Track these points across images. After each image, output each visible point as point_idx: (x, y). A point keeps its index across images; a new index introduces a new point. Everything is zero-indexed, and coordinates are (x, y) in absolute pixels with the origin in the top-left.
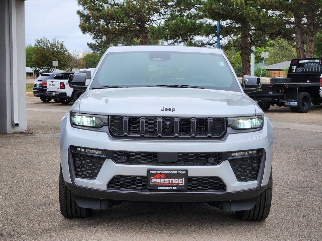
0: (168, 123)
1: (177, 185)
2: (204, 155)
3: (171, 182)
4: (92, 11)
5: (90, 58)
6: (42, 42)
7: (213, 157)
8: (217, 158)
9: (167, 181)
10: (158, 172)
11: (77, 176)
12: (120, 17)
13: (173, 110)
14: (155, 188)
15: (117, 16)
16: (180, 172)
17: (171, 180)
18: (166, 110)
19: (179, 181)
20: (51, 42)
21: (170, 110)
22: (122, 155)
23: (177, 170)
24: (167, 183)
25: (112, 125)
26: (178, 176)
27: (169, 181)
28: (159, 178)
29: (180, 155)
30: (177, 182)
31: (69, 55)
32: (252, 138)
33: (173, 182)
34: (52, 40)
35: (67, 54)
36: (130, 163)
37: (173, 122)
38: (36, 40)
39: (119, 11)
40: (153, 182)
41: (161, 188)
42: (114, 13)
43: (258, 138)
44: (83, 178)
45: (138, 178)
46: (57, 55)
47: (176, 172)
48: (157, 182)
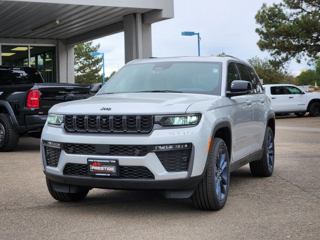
0: (104, 120)
1: (110, 172)
2: (132, 147)
3: (105, 170)
4: (268, 28)
5: (306, 75)
6: (254, 61)
7: (139, 149)
8: (143, 150)
9: (102, 168)
10: (95, 161)
11: (48, 164)
12: (295, 32)
13: (110, 109)
14: (94, 174)
15: (292, 31)
16: (112, 161)
17: (105, 168)
18: (105, 109)
19: (112, 169)
20: (263, 61)
21: (107, 109)
22: (70, 147)
23: (109, 160)
24: (103, 170)
25: (66, 123)
26: (110, 164)
27: (104, 168)
28: (96, 166)
29: (112, 147)
30: (110, 170)
31: (281, 73)
32: (179, 134)
33: (107, 170)
34: (264, 59)
35: (279, 72)
36: (77, 153)
37: (108, 120)
38: (248, 60)
39: (295, 26)
40: (92, 169)
41: (98, 174)
42: (289, 28)
43: (186, 134)
44: (51, 166)
45: (83, 166)
46: (269, 73)
47: (108, 161)
48: (95, 169)
